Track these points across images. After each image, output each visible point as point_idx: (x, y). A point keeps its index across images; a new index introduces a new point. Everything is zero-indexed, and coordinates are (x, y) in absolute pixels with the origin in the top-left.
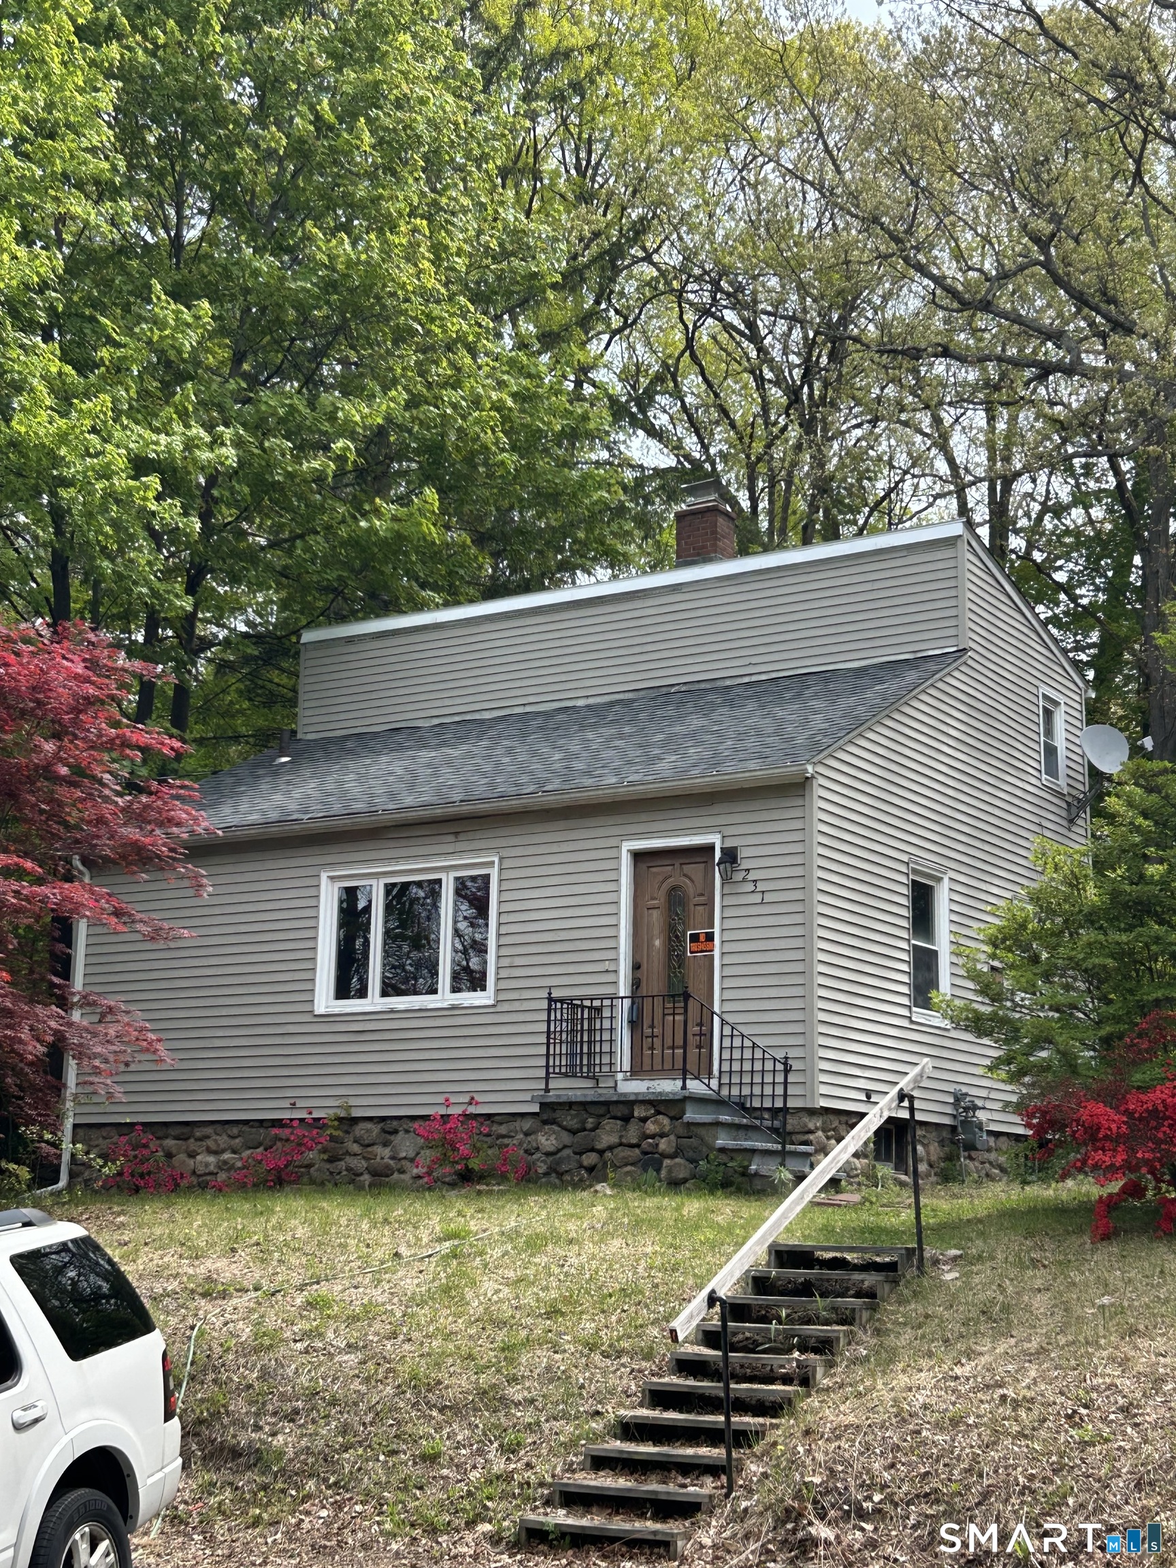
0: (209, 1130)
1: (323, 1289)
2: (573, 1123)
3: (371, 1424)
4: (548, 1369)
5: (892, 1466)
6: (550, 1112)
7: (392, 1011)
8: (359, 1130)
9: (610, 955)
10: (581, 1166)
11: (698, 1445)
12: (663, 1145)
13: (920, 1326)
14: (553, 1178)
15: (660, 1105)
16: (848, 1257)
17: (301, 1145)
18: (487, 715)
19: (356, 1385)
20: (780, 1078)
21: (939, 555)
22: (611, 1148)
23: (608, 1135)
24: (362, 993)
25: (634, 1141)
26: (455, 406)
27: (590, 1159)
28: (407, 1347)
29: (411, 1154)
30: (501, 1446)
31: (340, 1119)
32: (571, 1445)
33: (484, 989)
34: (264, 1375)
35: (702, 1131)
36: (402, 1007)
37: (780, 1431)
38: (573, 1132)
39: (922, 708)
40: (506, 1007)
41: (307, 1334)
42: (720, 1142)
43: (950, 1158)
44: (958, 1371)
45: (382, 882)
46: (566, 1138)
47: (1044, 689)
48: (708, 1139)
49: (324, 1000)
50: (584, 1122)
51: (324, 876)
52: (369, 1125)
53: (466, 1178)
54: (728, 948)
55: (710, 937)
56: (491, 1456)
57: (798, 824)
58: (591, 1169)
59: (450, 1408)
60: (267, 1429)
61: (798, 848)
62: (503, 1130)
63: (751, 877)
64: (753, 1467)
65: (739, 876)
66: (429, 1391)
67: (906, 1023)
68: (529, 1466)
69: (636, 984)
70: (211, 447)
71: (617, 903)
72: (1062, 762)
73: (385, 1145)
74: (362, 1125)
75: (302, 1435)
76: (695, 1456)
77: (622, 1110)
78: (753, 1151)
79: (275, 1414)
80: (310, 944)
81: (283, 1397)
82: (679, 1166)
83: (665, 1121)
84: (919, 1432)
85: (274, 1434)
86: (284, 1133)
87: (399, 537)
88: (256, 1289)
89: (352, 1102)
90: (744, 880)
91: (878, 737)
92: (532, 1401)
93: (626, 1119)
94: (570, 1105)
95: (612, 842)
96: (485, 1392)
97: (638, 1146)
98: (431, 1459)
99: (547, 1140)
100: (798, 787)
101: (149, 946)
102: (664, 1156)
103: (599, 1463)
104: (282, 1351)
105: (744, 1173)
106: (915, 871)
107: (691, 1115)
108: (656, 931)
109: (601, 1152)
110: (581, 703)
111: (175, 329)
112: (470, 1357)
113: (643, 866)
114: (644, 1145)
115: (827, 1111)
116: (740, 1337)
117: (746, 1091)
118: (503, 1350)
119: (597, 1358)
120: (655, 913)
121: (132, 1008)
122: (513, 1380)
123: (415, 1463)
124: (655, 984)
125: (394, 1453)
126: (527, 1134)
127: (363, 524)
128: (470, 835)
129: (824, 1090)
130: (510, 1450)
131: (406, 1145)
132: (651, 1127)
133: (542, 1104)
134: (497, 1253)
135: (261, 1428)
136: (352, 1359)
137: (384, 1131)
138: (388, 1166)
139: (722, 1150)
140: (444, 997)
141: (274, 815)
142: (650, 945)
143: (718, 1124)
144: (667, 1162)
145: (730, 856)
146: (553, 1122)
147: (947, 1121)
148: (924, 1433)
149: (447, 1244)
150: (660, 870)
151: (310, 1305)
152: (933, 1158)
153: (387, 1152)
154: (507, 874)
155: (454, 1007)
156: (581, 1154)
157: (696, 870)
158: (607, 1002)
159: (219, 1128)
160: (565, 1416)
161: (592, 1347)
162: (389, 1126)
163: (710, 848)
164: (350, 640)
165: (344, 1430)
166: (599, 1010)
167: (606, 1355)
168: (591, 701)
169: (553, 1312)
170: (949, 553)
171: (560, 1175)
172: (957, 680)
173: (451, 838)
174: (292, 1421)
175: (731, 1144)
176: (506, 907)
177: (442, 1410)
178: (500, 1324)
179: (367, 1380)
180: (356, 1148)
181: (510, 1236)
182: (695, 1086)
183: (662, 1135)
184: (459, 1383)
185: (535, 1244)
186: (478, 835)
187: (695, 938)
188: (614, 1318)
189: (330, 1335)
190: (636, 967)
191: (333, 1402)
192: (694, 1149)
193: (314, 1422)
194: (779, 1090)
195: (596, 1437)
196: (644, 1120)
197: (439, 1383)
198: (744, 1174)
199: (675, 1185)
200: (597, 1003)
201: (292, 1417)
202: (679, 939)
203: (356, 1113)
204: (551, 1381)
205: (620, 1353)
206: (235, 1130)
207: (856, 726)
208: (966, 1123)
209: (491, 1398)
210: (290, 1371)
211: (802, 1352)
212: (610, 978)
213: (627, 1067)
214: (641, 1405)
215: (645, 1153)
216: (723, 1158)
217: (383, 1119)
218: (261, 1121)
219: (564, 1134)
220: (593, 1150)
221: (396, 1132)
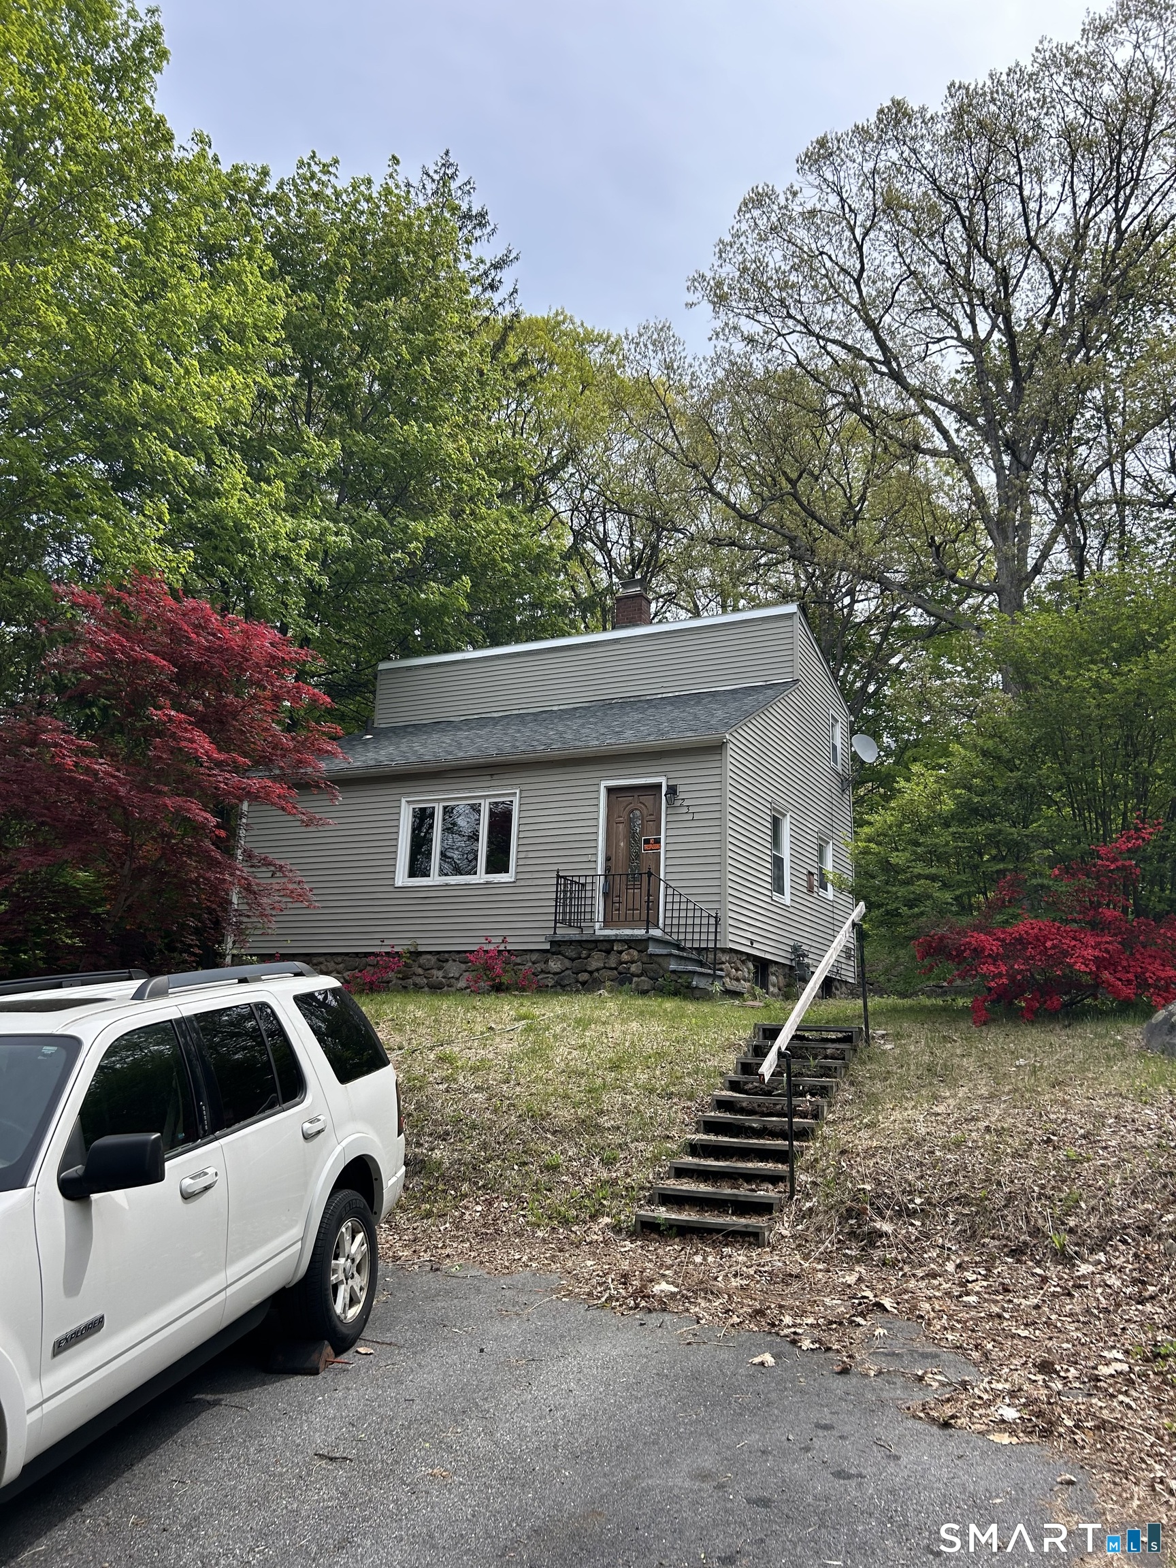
0: (322, 959)
1: (448, 1049)
2: (573, 954)
3: (504, 1143)
4: (624, 1105)
5: (922, 1177)
6: (557, 946)
7: (447, 885)
8: (423, 960)
9: (592, 851)
10: (577, 981)
11: (749, 1161)
12: (633, 968)
13: (886, 1079)
14: (559, 989)
15: (631, 943)
16: (806, 1034)
17: (387, 968)
18: (495, 715)
19: (487, 1115)
20: (712, 929)
21: (782, 624)
22: (598, 970)
23: (596, 962)
24: (426, 874)
25: (613, 966)
26: (477, 532)
27: (584, 977)
28: (518, 1089)
29: (457, 975)
30: (602, 1160)
31: (411, 953)
32: (656, 1159)
33: (507, 871)
34: (419, 1107)
35: (660, 960)
36: (453, 883)
37: (811, 1149)
38: (572, 960)
39: (778, 711)
40: (522, 883)
41: (445, 1079)
42: (672, 967)
43: (788, 985)
44: (936, 1109)
45: (442, 805)
46: (568, 963)
47: (831, 712)
48: (665, 966)
49: (401, 877)
50: (580, 953)
51: (403, 800)
52: (429, 957)
53: (499, 988)
54: (670, 847)
55: (658, 841)
56: (595, 1167)
57: (717, 771)
58: (583, 983)
59: (560, 1132)
60: (426, 1145)
61: (717, 786)
62: (518, 960)
63: (685, 803)
64: (803, 1177)
65: (678, 803)
66: (543, 1119)
67: (768, 900)
68: (627, 1174)
69: (608, 869)
70: (336, 534)
71: (597, 819)
72: (839, 757)
73: (439, 969)
74: (425, 957)
75: (454, 1150)
76: (758, 1169)
77: (606, 946)
78: (694, 972)
79: (431, 1135)
80: (393, 843)
81: (435, 1122)
82: (645, 982)
83: (635, 953)
84: (933, 1152)
85: (432, 1149)
86: (371, 960)
87: (444, 606)
88: (400, 1049)
89: (419, 941)
90: (681, 806)
91: (758, 722)
92: (618, 1128)
93: (608, 952)
94: (571, 942)
95: (595, 781)
96: (584, 1121)
97: (616, 969)
98: (553, 1168)
99: (555, 965)
100: (716, 748)
101: (304, 829)
102: (633, 975)
103: (680, 1173)
104: (430, 1090)
105: (689, 987)
106: (775, 809)
107: (652, 949)
108: (621, 837)
109: (591, 973)
110: (555, 708)
111: (318, 457)
112: (567, 1097)
113: (613, 797)
114: (620, 968)
115: (731, 950)
116: (750, 1086)
117: (682, 937)
118: (590, 1092)
119: (655, 1098)
120: (621, 826)
121: (294, 868)
122: (601, 1113)
123: (542, 1172)
124: (620, 867)
125: (525, 1164)
126: (534, 963)
127: (423, 596)
128: (502, 776)
129: (731, 937)
130: (608, 1163)
131: (453, 969)
132: (625, 957)
133: (552, 942)
134: (558, 1029)
135: (422, 1145)
136: (480, 1097)
137: (439, 960)
138: (441, 983)
139: (674, 972)
140: (481, 877)
141: (372, 763)
142: (617, 845)
143: (671, 955)
144: (635, 979)
145: (672, 790)
146: (559, 953)
147: (788, 962)
148: (938, 1153)
149: (523, 1022)
150: (625, 800)
151: (441, 1059)
152: (781, 985)
153: (440, 974)
154: (524, 801)
155: (487, 883)
156: (577, 974)
157: (648, 800)
158: (589, 880)
159: (329, 958)
160: (644, 1138)
161: (652, 1091)
162: (442, 957)
163: (659, 786)
164: (409, 668)
165: (484, 1146)
166: (584, 885)
167: (660, 1096)
168: (562, 707)
169: (615, 1067)
170: (789, 623)
171: (563, 987)
172: (794, 697)
173: (488, 778)
174: (445, 1140)
175: (681, 968)
176: (523, 821)
177: (554, 1133)
178: (582, 1074)
179: (495, 1111)
180: (420, 971)
181: (563, 1018)
182: (655, 932)
183: (633, 962)
184: (564, 1115)
185: (583, 1023)
186: (507, 776)
187: (647, 842)
188: (658, 1072)
189: (461, 1079)
190: (608, 859)
191: (474, 1127)
192: (654, 971)
193: (461, 1141)
194: (712, 937)
195: (674, 1154)
196: (620, 952)
197: (549, 1114)
198: (687, 987)
199: (644, 993)
200: (582, 880)
201: (444, 1137)
202: (637, 842)
203: (421, 949)
204: (628, 1114)
205: (670, 1096)
206: (340, 959)
207: (748, 715)
208: (799, 964)
209: (588, 1126)
210: (438, 1104)
211: (813, 1095)
212: (592, 865)
213: (601, 919)
214: (697, 1131)
215: (620, 973)
216: (674, 977)
217: (439, 953)
218: (357, 954)
219: (566, 961)
220: (586, 971)
221: (447, 961)
